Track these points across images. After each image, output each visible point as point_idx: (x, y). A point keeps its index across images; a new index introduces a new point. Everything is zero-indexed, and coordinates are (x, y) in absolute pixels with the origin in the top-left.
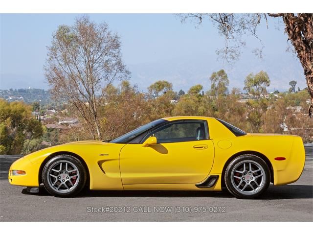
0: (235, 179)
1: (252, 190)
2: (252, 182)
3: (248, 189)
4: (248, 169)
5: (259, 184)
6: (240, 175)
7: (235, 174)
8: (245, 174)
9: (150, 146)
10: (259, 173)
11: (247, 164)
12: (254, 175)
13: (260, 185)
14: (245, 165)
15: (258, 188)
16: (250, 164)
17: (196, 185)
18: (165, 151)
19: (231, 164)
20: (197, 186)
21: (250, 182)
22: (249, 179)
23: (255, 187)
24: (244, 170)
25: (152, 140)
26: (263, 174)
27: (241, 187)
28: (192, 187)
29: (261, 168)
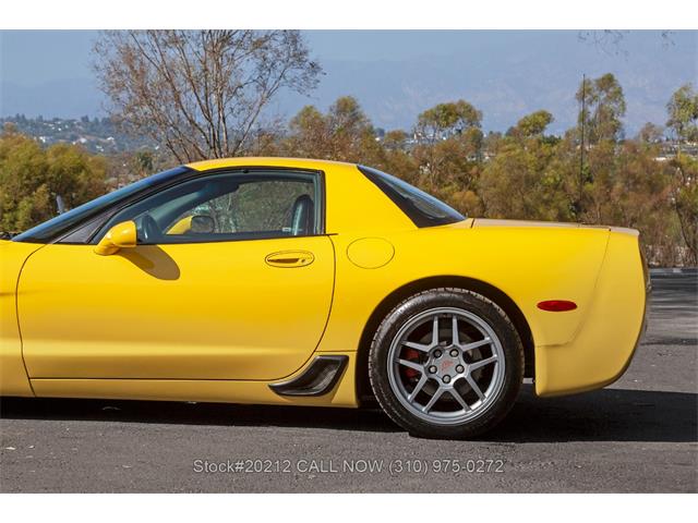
0: (403, 370)
1: (460, 408)
2: (460, 383)
3: (447, 404)
4: (446, 339)
5: (484, 391)
6: (421, 358)
7: (405, 353)
8: (437, 353)
9: (120, 250)
10: (486, 351)
11: (445, 322)
12: (468, 358)
13: (487, 394)
14: (436, 323)
15: (479, 403)
16: (455, 321)
17: (274, 388)
18: (170, 271)
19: (391, 319)
20: (276, 389)
21: (453, 381)
22: (451, 370)
23: (471, 398)
24: (435, 342)
25: (125, 231)
26: (498, 355)
27: (422, 399)
28: (258, 391)
29: (490, 337)
